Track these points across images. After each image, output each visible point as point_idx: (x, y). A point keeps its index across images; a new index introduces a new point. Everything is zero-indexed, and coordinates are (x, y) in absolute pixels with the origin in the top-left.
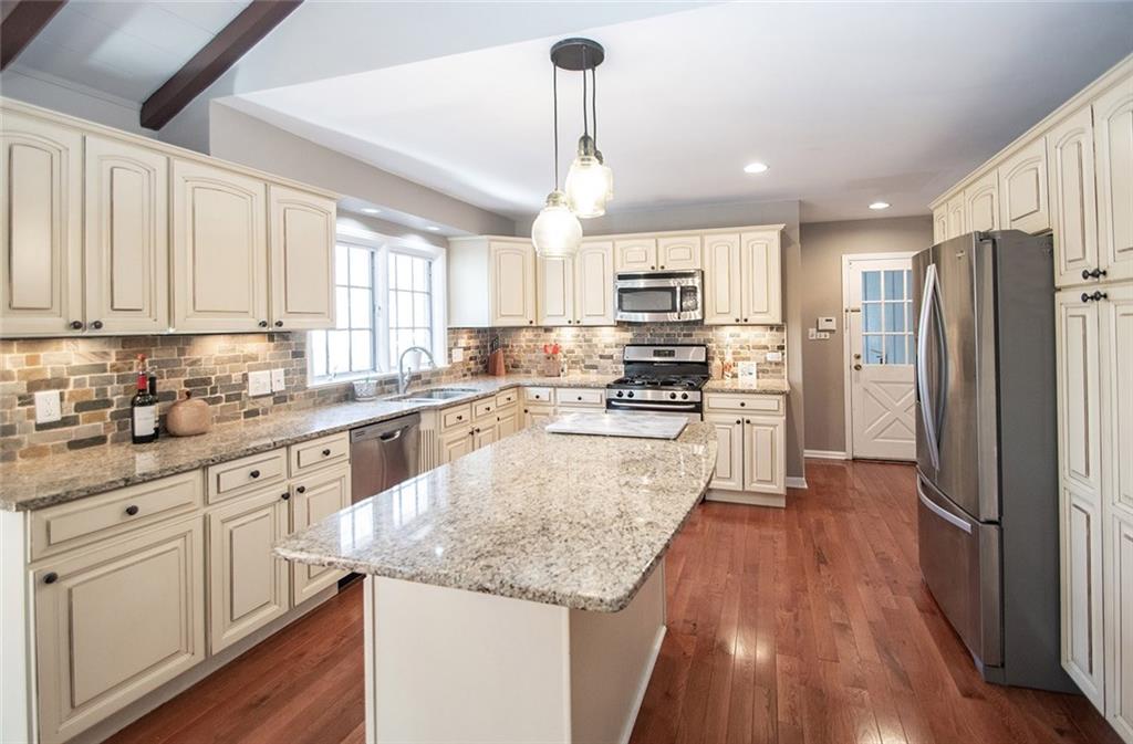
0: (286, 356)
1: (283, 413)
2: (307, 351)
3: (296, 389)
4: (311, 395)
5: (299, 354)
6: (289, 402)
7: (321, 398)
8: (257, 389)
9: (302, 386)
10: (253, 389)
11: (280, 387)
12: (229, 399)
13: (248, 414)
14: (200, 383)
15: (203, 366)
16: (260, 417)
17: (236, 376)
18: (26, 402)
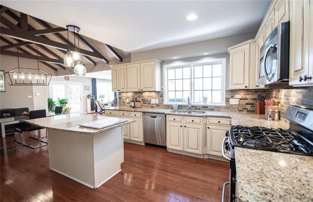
0: (159, 97)
1: (158, 108)
2: (164, 96)
3: (161, 104)
4: (165, 106)
5: (162, 96)
6: (159, 106)
7: (167, 107)
8: (153, 102)
9: (162, 103)
10: (152, 103)
11: (157, 103)
12: (148, 103)
13: (151, 107)
14: (143, 100)
15: (144, 97)
16: (154, 108)
17: (149, 100)
18: (126, 100)
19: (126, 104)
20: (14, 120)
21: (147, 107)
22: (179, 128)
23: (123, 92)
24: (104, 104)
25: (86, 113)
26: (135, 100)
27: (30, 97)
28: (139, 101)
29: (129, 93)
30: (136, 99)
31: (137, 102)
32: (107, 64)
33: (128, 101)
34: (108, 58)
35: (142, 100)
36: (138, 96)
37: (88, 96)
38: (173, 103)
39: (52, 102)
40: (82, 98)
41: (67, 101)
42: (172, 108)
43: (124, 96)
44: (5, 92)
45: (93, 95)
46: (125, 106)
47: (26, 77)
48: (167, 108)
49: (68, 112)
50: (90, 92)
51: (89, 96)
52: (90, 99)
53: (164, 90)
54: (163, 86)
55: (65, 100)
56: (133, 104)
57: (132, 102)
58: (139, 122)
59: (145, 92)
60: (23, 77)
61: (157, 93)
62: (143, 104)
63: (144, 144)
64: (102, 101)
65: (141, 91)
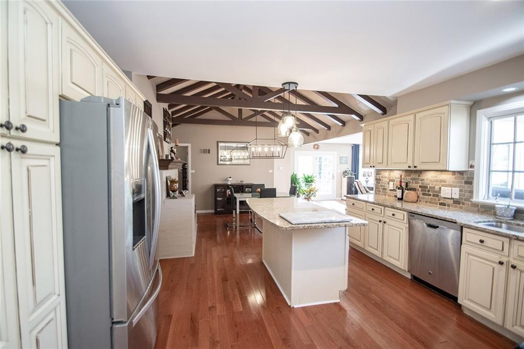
0: (462, 183)
1: (457, 209)
2: (475, 182)
3: (466, 200)
4: (476, 205)
5: (469, 182)
6: (461, 205)
7: (483, 209)
8: (444, 195)
10: (442, 195)
11: (456, 196)
12: (434, 195)
13: (441, 204)
14: (423, 187)
15: (425, 181)
16: (446, 207)
17: (437, 188)
18: (389, 184)
19: (389, 192)
20: (251, 196)
21: (430, 202)
22: (494, 265)
23: (384, 170)
24: (368, 188)
25: (340, 199)
26: (404, 187)
27: (271, 171)
28: (414, 190)
29: (395, 171)
30: (407, 183)
31: (408, 190)
32: (360, 121)
33: (391, 186)
34: (362, 111)
35: (420, 187)
36: (413, 179)
37: (343, 173)
38: (501, 203)
39: (296, 179)
40: (335, 175)
41: (314, 178)
42: (495, 214)
43: (385, 177)
44: (249, 165)
45: (352, 171)
46: (385, 195)
47: (263, 149)
48: (482, 212)
49: (313, 194)
50: (348, 167)
51: (345, 173)
52: (346, 177)
53: (475, 169)
54: (474, 159)
55: (311, 178)
56: (399, 193)
57: (399, 189)
58: (401, 231)
59: (428, 172)
60: (260, 149)
61: (457, 175)
62: (421, 196)
63: (409, 276)
64: (367, 182)
65: (415, 169)
